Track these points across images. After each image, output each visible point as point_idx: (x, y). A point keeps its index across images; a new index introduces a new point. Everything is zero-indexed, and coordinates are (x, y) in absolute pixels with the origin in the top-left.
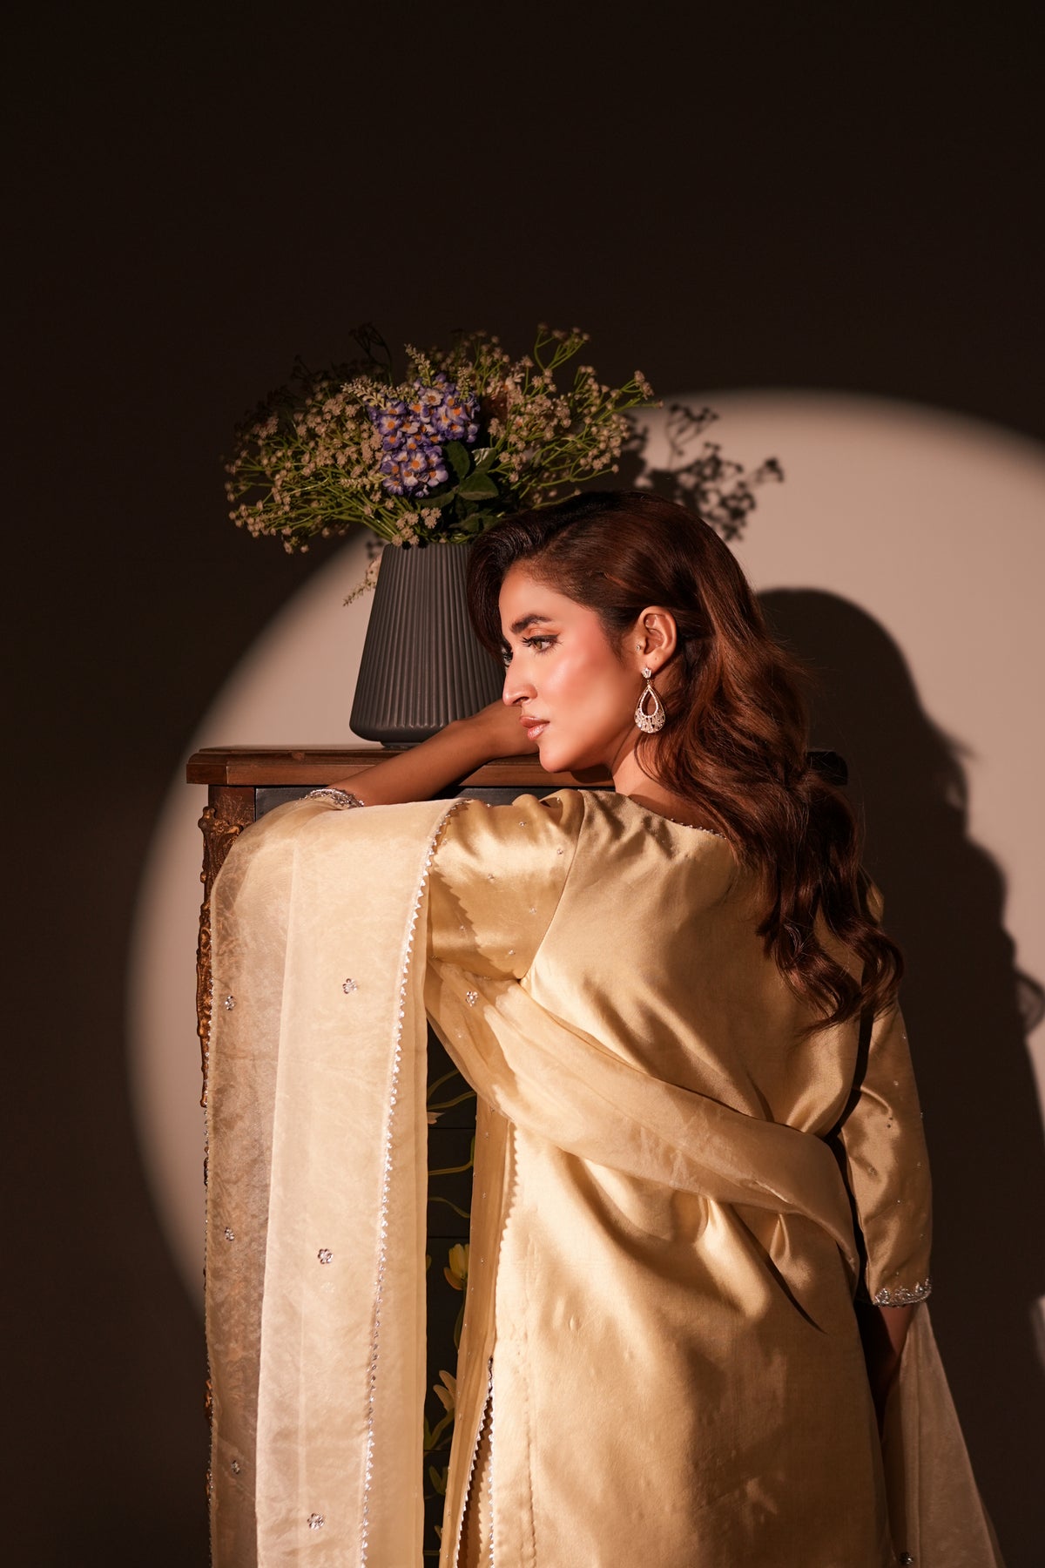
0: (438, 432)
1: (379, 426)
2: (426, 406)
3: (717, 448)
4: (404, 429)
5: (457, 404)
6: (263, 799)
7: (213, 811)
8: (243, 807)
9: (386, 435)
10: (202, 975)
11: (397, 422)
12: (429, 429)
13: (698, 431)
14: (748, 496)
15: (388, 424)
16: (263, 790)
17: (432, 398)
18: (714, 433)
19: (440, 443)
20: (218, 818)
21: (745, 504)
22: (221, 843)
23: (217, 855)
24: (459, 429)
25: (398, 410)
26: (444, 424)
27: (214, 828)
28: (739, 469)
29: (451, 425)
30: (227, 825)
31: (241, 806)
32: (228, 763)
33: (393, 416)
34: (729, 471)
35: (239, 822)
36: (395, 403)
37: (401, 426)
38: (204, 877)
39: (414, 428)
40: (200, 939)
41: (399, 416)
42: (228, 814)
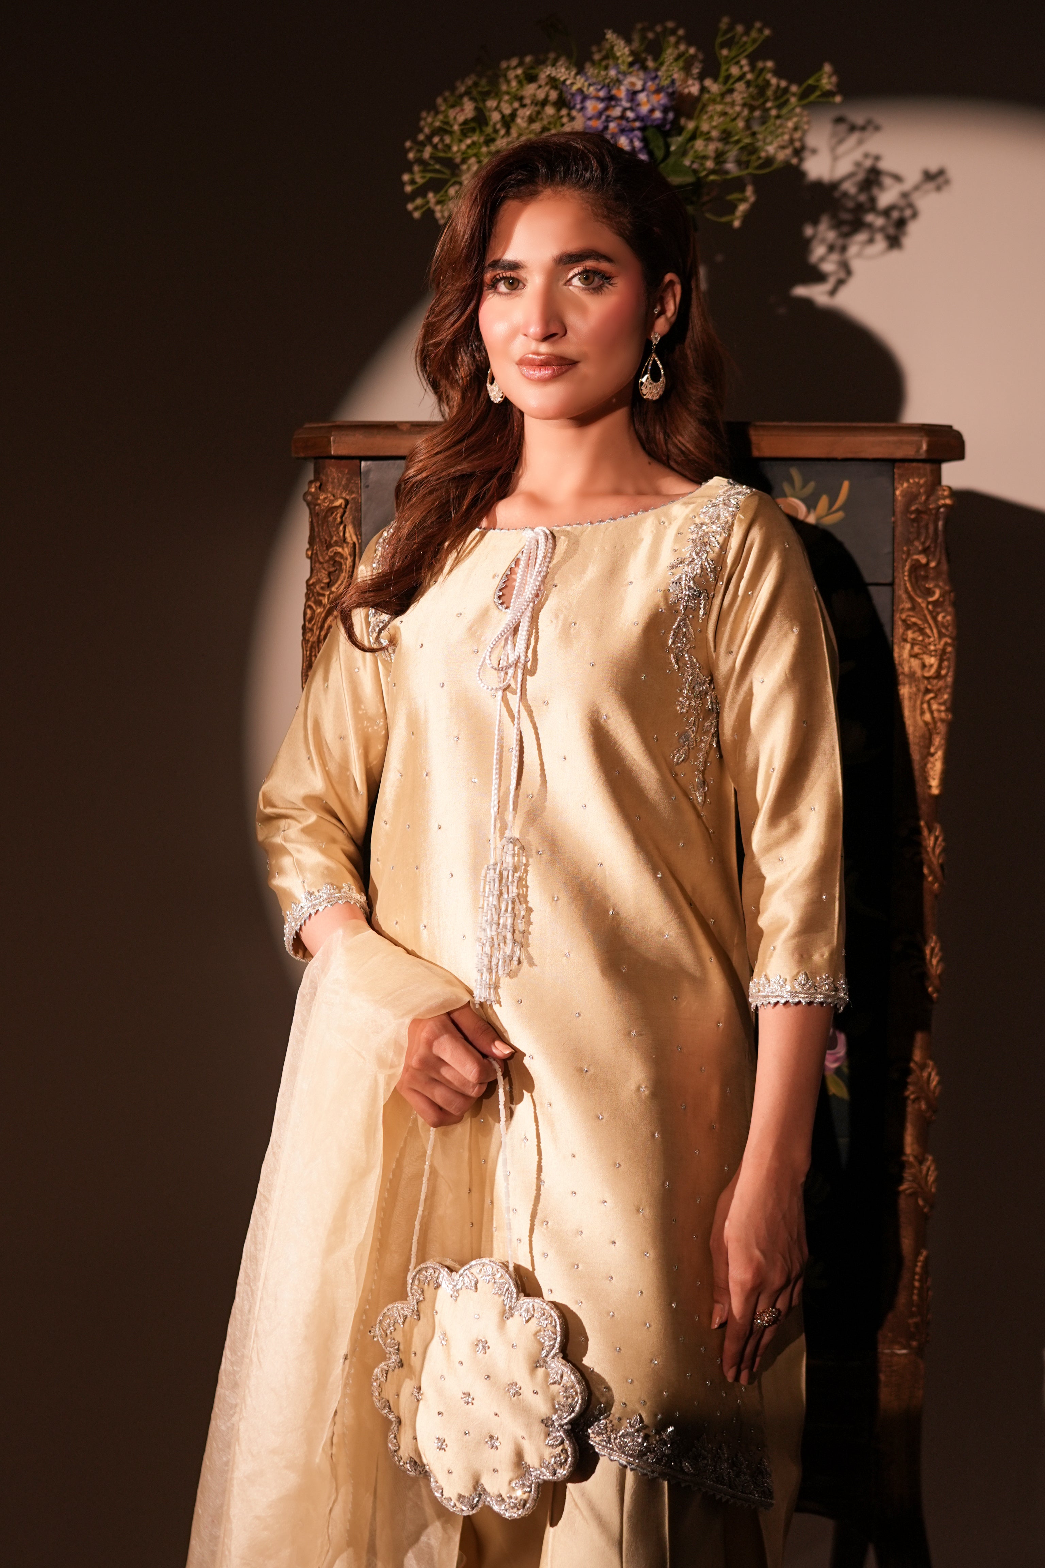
0: (638, 118)
1: (583, 109)
2: (628, 90)
3: (877, 158)
4: (608, 113)
5: (658, 91)
6: (368, 471)
7: (318, 484)
8: (349, 480)
9: (590, 119)
10: (307, 651)
11: (601, 106)
12: (630, 115)
13: (860, 142)
14: (911, 206)
15: (592, 107)
16: (369, 463)
17: (633, 84)
18: (875, 144)
19: (639, 129)
20: (323, 491)
21: (908, 213)
22: (326, 517)
23: (322, 529)
24: (658, 115)
25: (602, 94)
26: (644, 109)
27: (319, 502)
28: (898, 178)
29: (652, 111)
30: (332, 498)
31: (347, 479)
32: (333, 433)
33: (598, 99)
34: (887, 181)
35: (344, 495)
36: (599, 87)
37: (606, 109)
38: (310, 553)
39: (617, 112)
40: (305, 614)
41: (602, 100)
42: (333, 488)
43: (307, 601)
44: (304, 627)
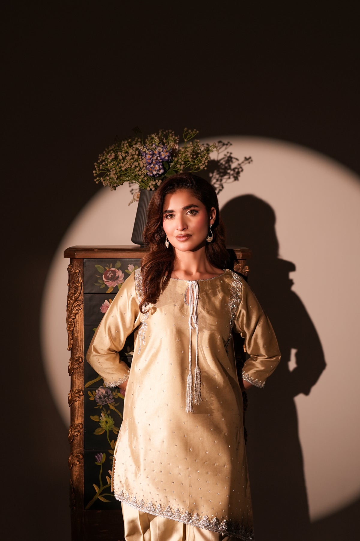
0: (161, 159)
2: (158, 151)
3: (231, 153)
4: (153, 158)
5: (167, 151)
6: (86, 262)
7: (71, 266)
9: (147, 160)
11: (151, 156)
12: (159, 158)
13: (226, 149)
14: (241, 167)
15: (148, 157)
16: (86, 260)
17: (160, 150)
18: (230, 149)
19: (162, 162)
20: (73, 268)
21: (240, 170)
22: (74, 275)
23: (73, 278)
24: (167, 158)
25: (151, 153)
26: (163, 156)
27: (72, 271)
28: (237, 159)
29: (165, 157)
30: (75, 269)
31: (80, 264)
32: (75, 252)
34: (234, 160)
35: (79, 269)
36: (150, 151)
37: (152, 157)
38: (69, 285)
40: (67, 302)
41: (151, 155)
42: (76, 267)
43: (68, 299)
44: (67, 306)
